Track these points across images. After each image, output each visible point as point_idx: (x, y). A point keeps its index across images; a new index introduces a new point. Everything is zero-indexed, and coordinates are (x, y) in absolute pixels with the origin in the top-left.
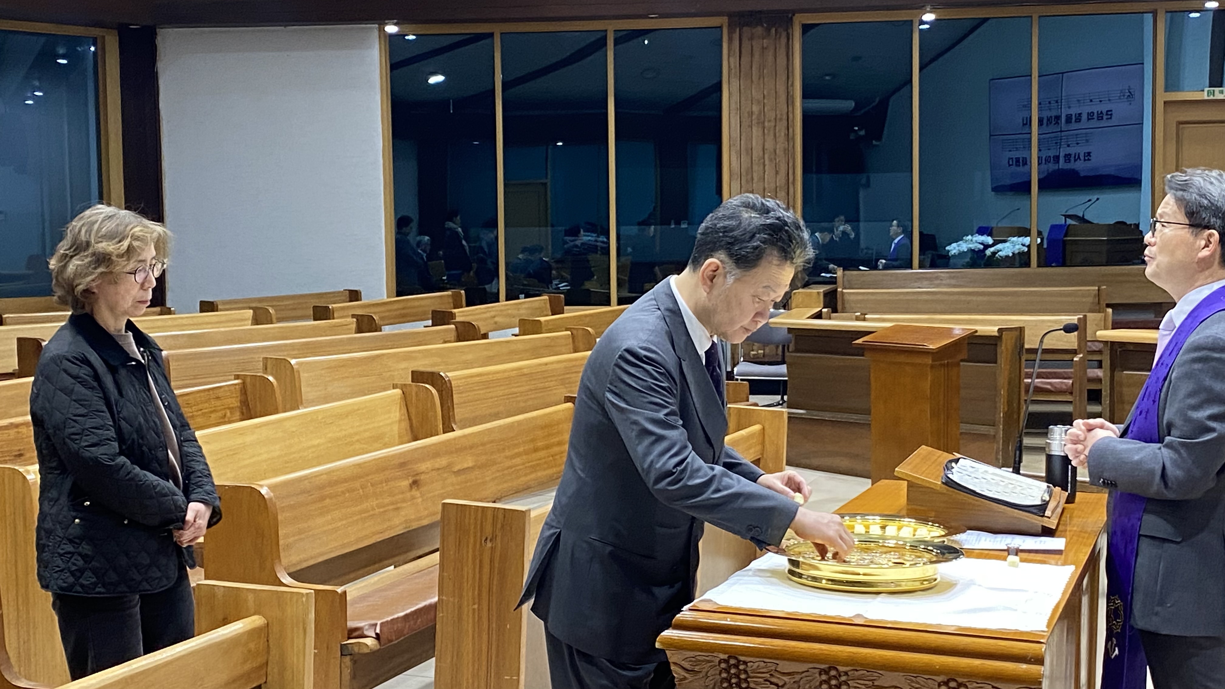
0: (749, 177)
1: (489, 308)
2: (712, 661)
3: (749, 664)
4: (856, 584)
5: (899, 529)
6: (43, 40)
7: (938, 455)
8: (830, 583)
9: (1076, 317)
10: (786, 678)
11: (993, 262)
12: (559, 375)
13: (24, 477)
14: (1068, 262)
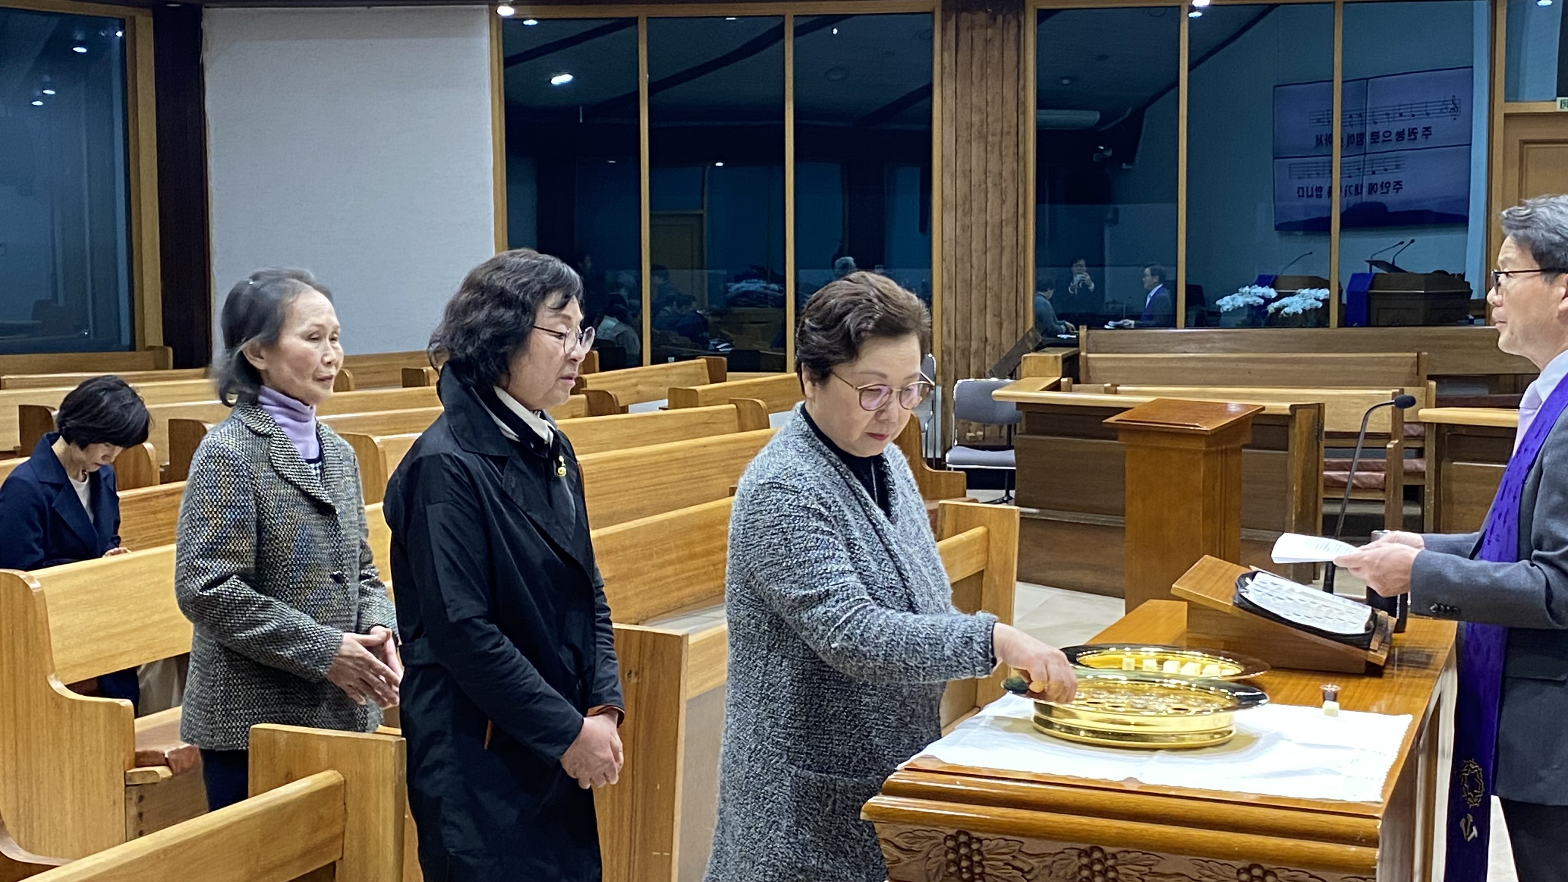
0: (968, 206)
1: (630, 373)
2: (935, 838)
3: (984, 842)
4: (1124, 737)
5: (1182, 664)
6: (56, 21)
7: (1227, 567)
8: (1090, 735)
9: (1390, 392)
10: (1033, 862)
11: (1278, 320)
12: (723, 460)
13: (27, 586)
14: (1373, 321)
